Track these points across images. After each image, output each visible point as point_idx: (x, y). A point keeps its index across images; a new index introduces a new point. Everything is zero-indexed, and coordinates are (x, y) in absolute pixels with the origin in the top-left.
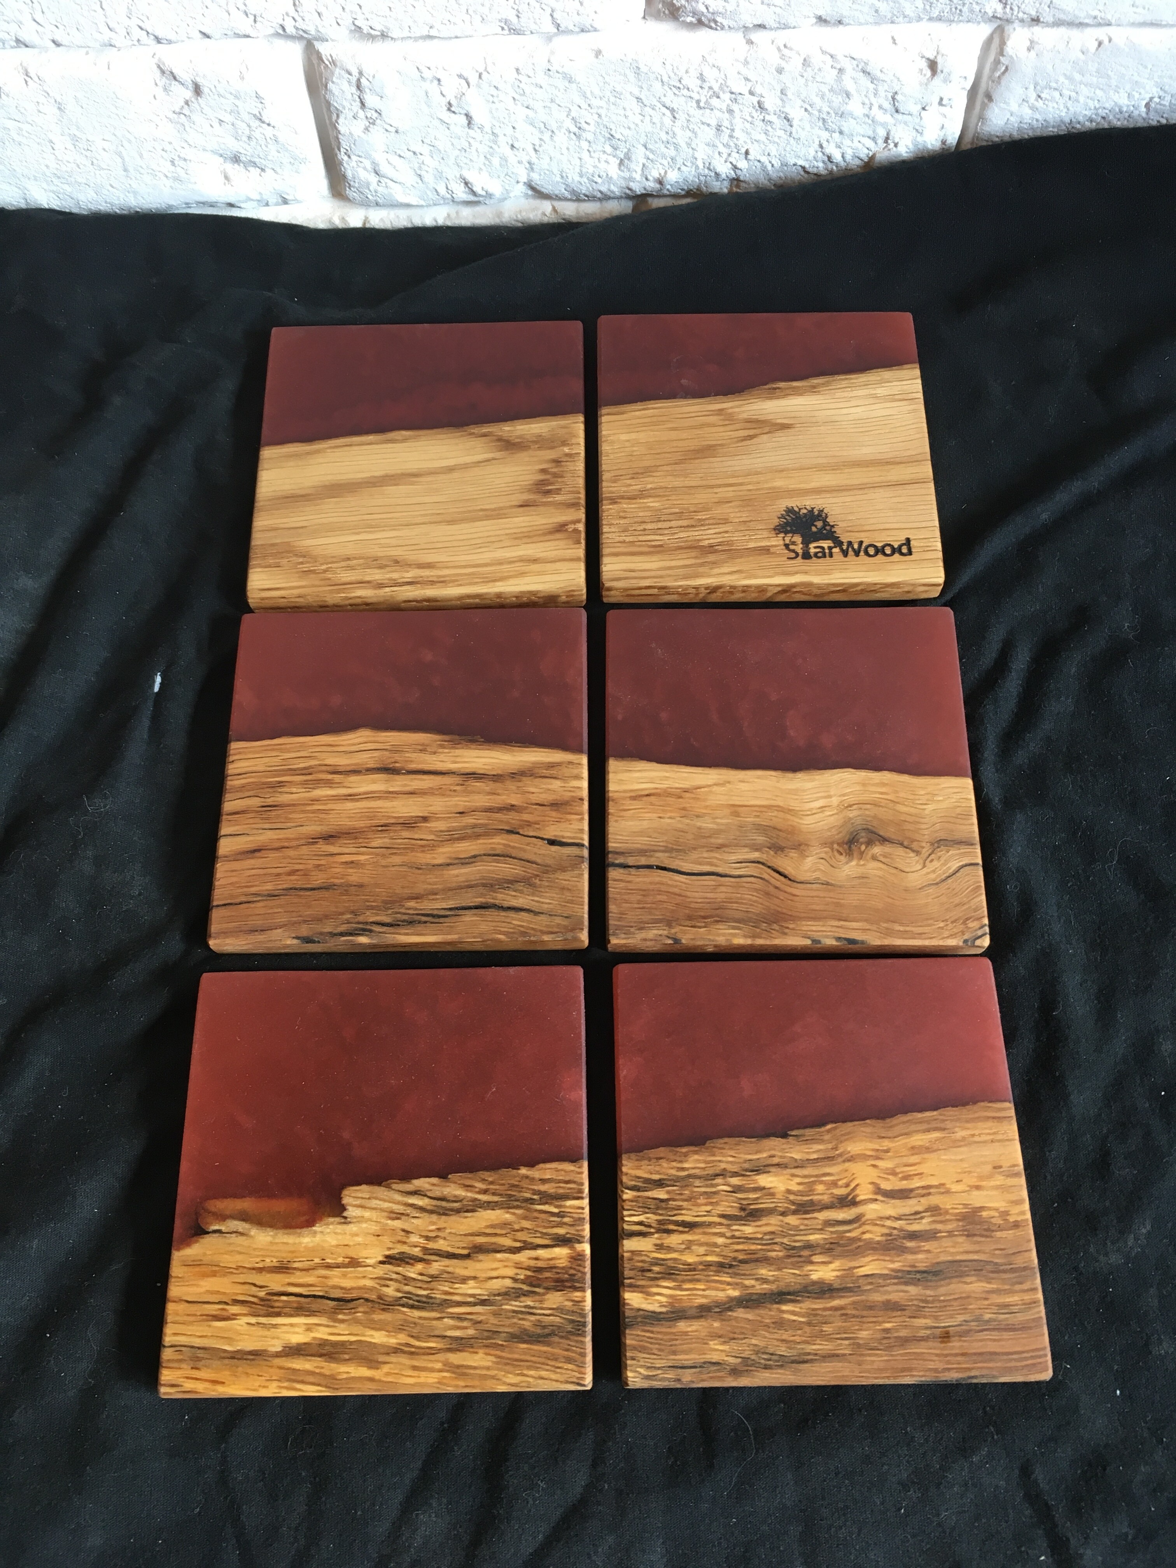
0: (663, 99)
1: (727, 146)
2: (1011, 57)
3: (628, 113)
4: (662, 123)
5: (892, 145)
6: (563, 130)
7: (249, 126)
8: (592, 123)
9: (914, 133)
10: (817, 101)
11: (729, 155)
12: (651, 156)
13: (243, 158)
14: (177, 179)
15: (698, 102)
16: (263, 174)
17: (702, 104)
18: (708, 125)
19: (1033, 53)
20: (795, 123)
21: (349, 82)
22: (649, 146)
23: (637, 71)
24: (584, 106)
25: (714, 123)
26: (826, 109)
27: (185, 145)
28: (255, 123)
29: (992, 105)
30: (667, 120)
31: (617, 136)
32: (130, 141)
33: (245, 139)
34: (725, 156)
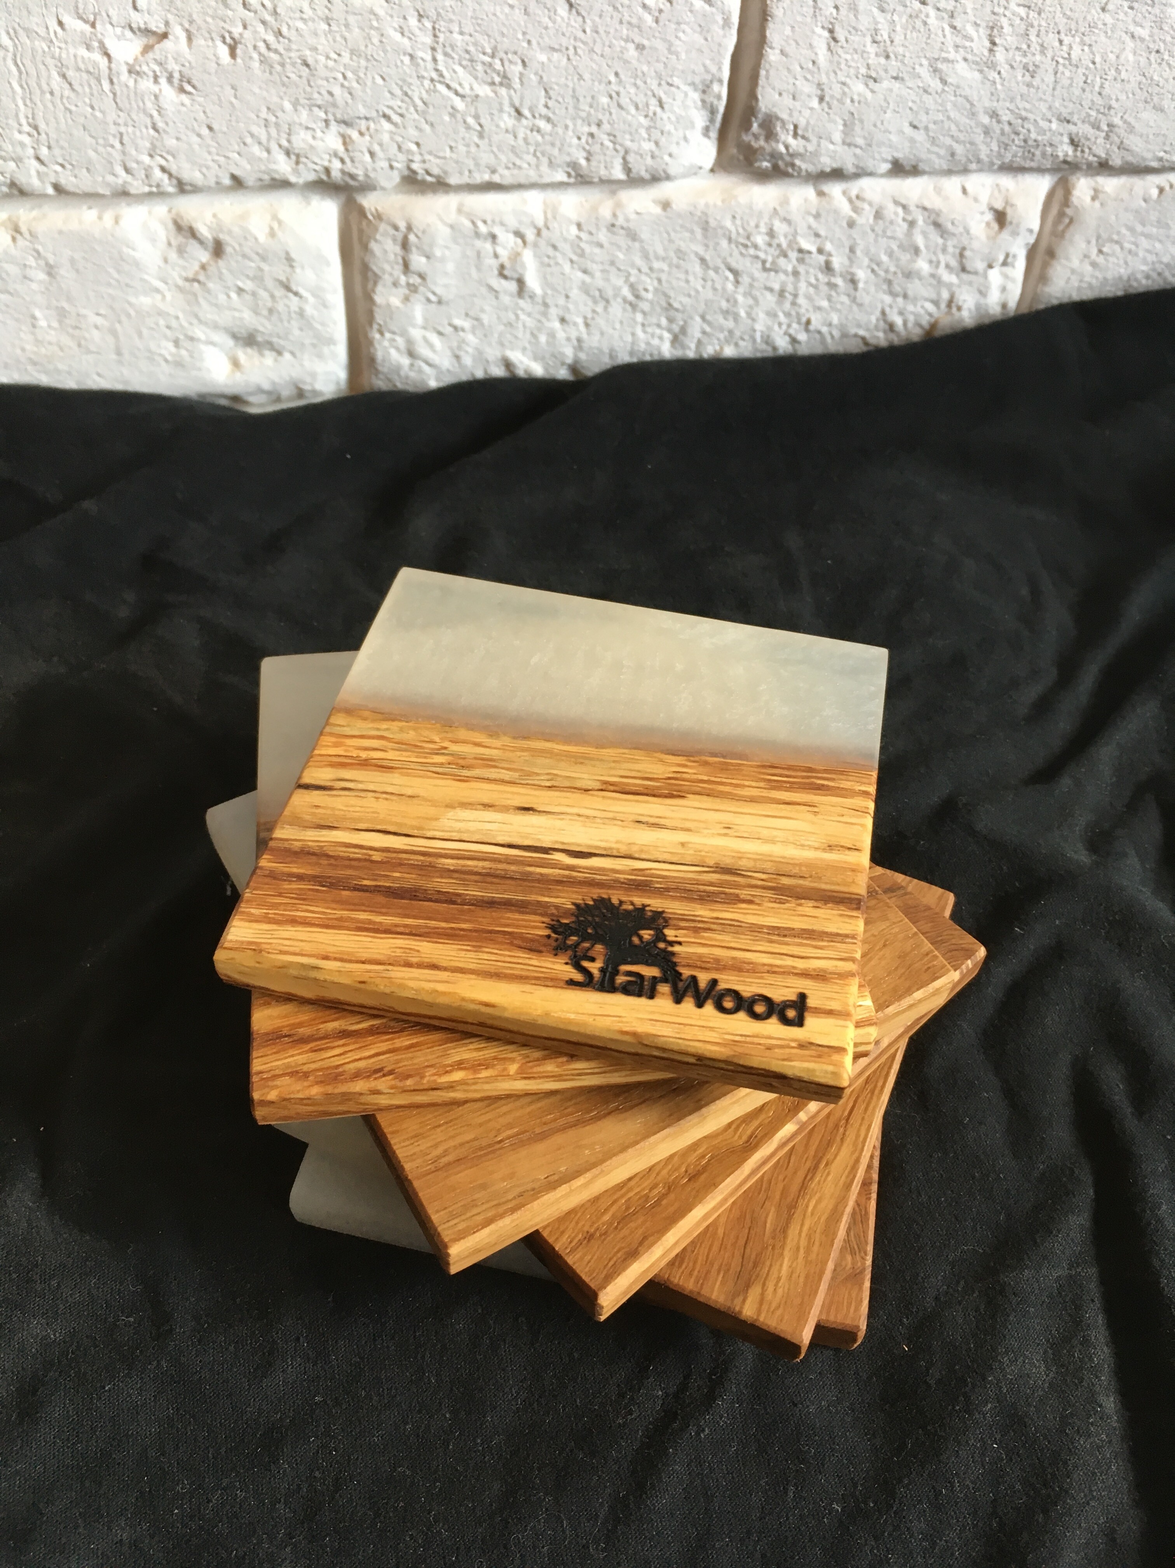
0: (729, 260)
1: (788, 315)
2: (1076, 207)
3: (691, 278)
4: (724, 289)
5: (954, 310)
6: (619, 300)
7: (272, 296)
8: (650, 288)
9: (978, 296)
10: (884, 258)
11: (789, 326)
12: (708, 329)
13: (260, 339)
14: (179, 364)
15: (764, 262)
16: (279, 358)
17: (768, 265)
18: (771, 290)
19: (1097, 204)
20: (861, 285)
21: (394, 240)
22: (708, 317)
23: (705, 227)
24: (645, 269)
25: (777, 287)
26: (892, 269)
27: (195, 321)
28: (279, 292)
29: (1055, 263)
30: (730, 286)
31: (676, 305)
32: (129, 316)
33: (265, 312)
34: (784, 327)
